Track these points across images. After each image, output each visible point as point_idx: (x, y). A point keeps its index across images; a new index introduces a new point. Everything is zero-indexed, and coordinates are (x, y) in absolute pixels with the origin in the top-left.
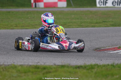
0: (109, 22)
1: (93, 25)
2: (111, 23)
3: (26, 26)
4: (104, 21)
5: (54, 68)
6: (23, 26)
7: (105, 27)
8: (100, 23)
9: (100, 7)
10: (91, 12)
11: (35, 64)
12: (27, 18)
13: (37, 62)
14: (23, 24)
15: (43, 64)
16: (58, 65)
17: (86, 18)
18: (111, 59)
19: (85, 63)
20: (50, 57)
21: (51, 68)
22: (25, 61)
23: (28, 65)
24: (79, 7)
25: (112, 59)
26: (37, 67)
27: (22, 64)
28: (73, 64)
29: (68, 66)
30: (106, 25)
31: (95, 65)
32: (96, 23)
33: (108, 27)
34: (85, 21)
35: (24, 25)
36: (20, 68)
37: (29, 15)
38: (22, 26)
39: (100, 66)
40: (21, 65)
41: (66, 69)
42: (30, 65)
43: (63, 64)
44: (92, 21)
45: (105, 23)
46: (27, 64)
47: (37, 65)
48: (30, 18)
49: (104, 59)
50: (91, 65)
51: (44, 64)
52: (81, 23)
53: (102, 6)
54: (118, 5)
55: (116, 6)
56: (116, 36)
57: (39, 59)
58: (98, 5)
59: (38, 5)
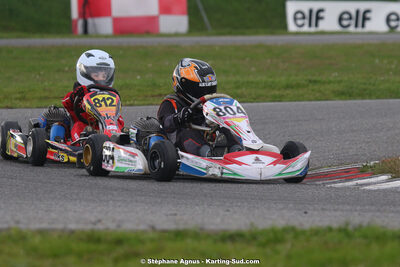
0: (330, 82)
1: (277, 93)
2: (337, 87)
3: (55, 98)
4: (314, 78)
5: (152, 240)
6: (46, 98)
7: (317, 99)
8: (298, 86)
9: (297, 34)
10: (269, 49)
11: (89, 227)
12: (59, 71)
13: (93, 219)
14: (45, 90)
15: (112, 226)
16: (164, 231)
17: (253, 69)
18: (336, 207)
19: (252, 224)
20: (137, 201)
21: (142, 242)
22: (53, 215)
23: (63, 231)
24: (230, 34)
25: (342, 210)
26: (93, 238)
27: (44, 225)
28: (212, 227)
29: (197, 235)
30: (318, 95)
31: (286, 230)
32: (288, 87)
33: (327, 100)
34: (251, 78)
35: (47, 94)
36: (37, 240)
37: (64, 62)
38: (41, 99)
39: (303, 232)
40: (41, 232)
41: (190, 243)
42: (72, 232)
43: (181, 227)
44: (271, 80)
45: (316, 87)
46: (60, 226)
47: (93, 231)
48: (67, 69)
49: (314, 210)
50: (273, 231)
51: (119, 226)
52: (238, 87)
53: (306, 29)
54: (356, 26)
55: (352, 29)
56: (353, 131)
57: (99, 209)
58: (292, 27)
59: (94, 25)
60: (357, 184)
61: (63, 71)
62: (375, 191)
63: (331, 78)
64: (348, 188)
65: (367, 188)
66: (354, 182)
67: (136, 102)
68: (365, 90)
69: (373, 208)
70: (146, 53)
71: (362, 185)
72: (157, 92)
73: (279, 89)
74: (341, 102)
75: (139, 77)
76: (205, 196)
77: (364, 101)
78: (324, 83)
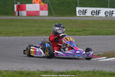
0: (89, 30)
1: (73, 33)
2: (91, 32)
3: (10, 33)
4: (84, 29)
5: (38, 74)
8: (80, 31)
9: (79, 17)
10: (71, 21)
11: (20, 70)
12: (11, 26)
13: (21, 68)
15: (27, 70)
16: (42, 71)
17: (67, 26)
18: (91, 66)
19: (67, 70)
20: (33, 63)
21: (35, 74)
22: (9, 66)
23: (12, 71)
24: (60, 16)
25: (92, 66)
26: (21, 73)
27: (7, 69)
28: (55, 70)
29: (51, 72)
30: (85, 34)
31: (77, 71)
32: (77, 32)
33: (88, 35)
34: (66, 29)
35: (7, 32)
36: (5, 73)
37: (12, 23)
38: (6, 34)
39: (82, 72)
42: (15, 71)
43: (46, 70)
45: (85, 32)
46: (11, 69)
49: (85, 66)
50: (73, 72)
51: (28, 70)
53: (82, 15)
54: (96, 15)
55: (95, 15)
56: (95, 44)
57: (23, 65)
58: (78, 15)
59: (21, 13)
60: (97, 60)
61: (12, 26)
62: (102, 61)
63: (89, 29)
64: (94, 60)
65: (100, 60)
66: (96, 59)
67: (33, 35)
68: (99, 33)
69: (101, 66)
70: (36, 21)
71: (98, 60)
72: (39, 32)
73: (74, 32)
74: (92, 36)
75: (34, 28)
76: (53, 62)
77: (99, 36)
78: (87, 31)
